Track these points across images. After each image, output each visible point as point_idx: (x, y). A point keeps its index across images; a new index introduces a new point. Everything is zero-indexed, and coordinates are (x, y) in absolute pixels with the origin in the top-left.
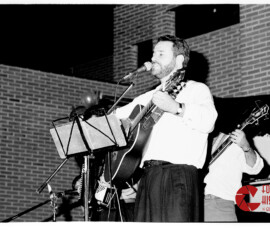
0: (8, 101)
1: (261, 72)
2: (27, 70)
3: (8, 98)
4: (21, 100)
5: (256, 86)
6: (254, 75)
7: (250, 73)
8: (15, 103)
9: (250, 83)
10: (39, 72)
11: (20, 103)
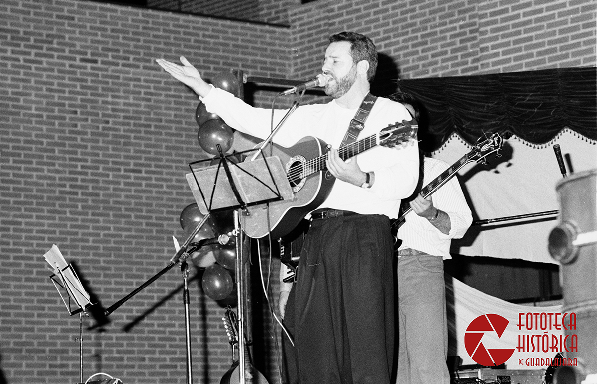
0: (78, 63)
1: (511, 14)
2: (109, 6)
3: (78, 57)
4: (100, 59)
5: (504, 36)
6: (499, 17)
7: (492, 14)
8: (89, 65)
9: (493, 31)
10: (130, 9)
11: (99, 65)
